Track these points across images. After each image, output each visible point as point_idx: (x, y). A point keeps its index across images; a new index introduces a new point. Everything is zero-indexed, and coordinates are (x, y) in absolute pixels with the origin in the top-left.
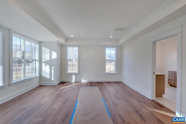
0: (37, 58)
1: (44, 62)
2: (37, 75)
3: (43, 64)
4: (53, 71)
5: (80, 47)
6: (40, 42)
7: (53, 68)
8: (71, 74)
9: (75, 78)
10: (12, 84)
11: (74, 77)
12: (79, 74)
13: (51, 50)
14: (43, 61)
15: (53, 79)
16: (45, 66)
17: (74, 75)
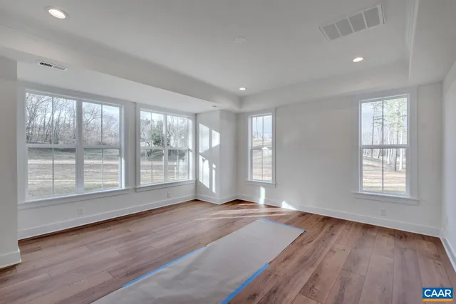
0: (190, 145)
1: (201, 155)
2: (191, 178)
3: (201, 158)
4: (214, 171)
5: (276, 112)
6: (196, 114)
7: (214, 166)
8: (258, 185)
9: (267, 195)
10: (139, 188)
11: (263, 191)
12: (276, 185)
13: (212, 127)
14: (200, 151)
15: (214, 190)
16: (204, 161)
17: (264, 186)
